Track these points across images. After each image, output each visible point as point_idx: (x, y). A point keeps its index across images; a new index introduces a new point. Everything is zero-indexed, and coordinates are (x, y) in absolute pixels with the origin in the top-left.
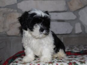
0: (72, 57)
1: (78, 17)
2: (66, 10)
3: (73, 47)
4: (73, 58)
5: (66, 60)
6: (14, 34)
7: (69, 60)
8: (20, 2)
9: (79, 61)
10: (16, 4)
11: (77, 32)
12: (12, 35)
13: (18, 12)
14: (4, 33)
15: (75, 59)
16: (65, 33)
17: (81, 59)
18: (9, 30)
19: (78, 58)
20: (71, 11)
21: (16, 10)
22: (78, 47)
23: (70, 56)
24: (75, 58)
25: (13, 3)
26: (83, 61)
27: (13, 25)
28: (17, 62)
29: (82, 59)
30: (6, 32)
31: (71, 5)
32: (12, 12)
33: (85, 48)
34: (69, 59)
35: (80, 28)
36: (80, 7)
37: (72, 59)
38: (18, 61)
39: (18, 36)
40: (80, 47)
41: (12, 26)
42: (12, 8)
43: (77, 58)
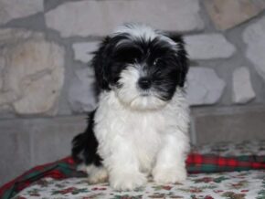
0: (207, 180)
1: (241, 48)
2: (201, 27)
5: (182, 190)
6: (36, 111)
8: (54, 7)
9: (225, 191)
10: (40, 16)
11: (238, 98)
12: (29, 111)
13: (47, 39)
14: (6, 107)
15: (212, 188)
16: (200, 103)
17: (234, 186)
18: (20, 98)
20: (220, 32)
21: (40, 34)
23: (201, 176)
27: (32, 80)
30: (11, 104)
31: (217, 11)
32: (27, 40)
34: (195, 185)
35: (249, 84)
36: (246, 17)
39: (51, 117)
41: (29, 85)
42: (28, 28)
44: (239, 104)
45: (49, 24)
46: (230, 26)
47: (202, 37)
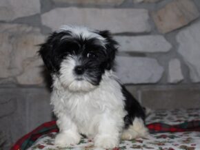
0: (164, 137)
1: (175, 46)
2: (149, 30)
3: (165, 114)
4: (167, 139)
6: (32, 83)
7: (159, 144)
8: (48, 11)
9: (180, 145)
10: (38, 16)
11: (172, 79)
12: (27, 83)
13: (42, 32)
14: (10, 79)
15: (170, 142)
17: (184, 141)
18: (21, 73)
19: (178, 139)
20: (161, 34)
21: (38, 30)
22: (175, 112)
23: (159, 135)
24: (172, 140)
25: (32, 14)
26: (189, 145)
27: (31, 61)
28: (41, 147)
29: (188, 141)
30: (15, 78)
31: (160, 20)
32: (29, 33)
33: (190, 115)
34: (158, 140)
35: (180, 70)
36: (180, 25)
37: (165, 142)
38: (45, 145)
40: (180, 112)
41: (28, 64)
42: (29, 25)
43: (175, 140)
44: (172, 84)
45: (44, 23)
46: (169, 31)
47: (150, 37)
